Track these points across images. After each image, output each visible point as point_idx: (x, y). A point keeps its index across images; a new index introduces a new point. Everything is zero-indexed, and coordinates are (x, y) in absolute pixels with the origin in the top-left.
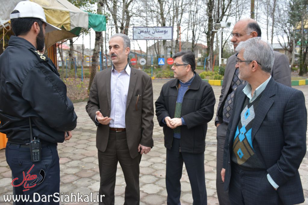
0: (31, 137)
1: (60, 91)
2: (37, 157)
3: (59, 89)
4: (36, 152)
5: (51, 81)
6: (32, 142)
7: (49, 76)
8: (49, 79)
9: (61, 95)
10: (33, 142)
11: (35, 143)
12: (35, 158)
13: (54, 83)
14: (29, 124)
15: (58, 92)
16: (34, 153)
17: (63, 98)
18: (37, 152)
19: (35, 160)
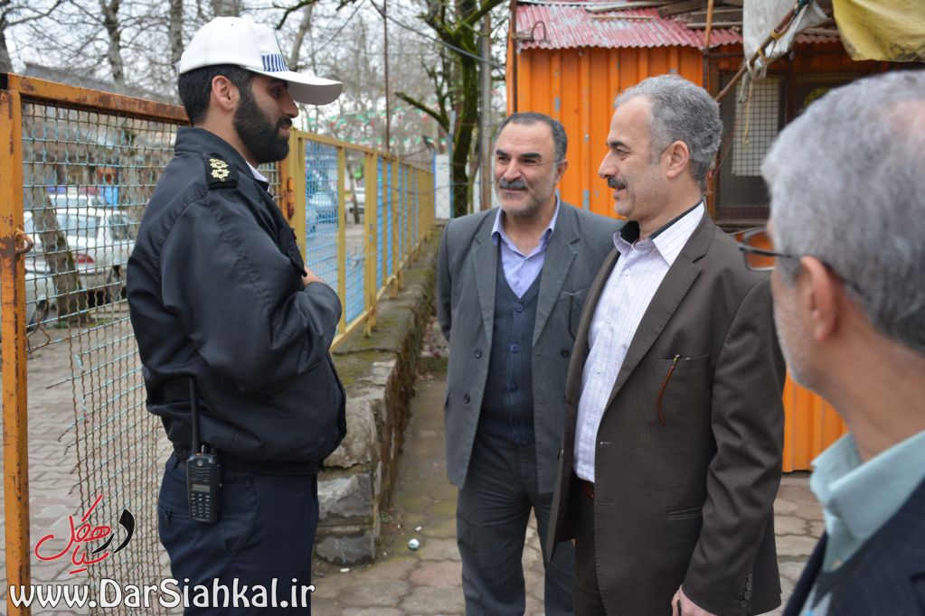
0: (194, 443)
1: (259, 279)
2: (204, 510)
3: (255, 272)
4: (201, 493)
5: (234, 244)
6: (192, 458)
7: (230, 231)
8: (231, 239)
9: (260, 289)
10: (196, 461)
11: (200, 464)
12: (197, 509)
13: (242, 252)
14: (189, 400)
15: (252, 282)
16: (197, 493)
17: (266, 300)
18: (204, 494)
19: (197, 516)
